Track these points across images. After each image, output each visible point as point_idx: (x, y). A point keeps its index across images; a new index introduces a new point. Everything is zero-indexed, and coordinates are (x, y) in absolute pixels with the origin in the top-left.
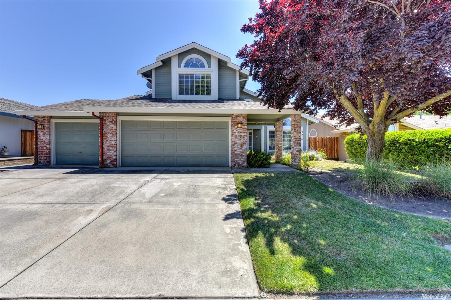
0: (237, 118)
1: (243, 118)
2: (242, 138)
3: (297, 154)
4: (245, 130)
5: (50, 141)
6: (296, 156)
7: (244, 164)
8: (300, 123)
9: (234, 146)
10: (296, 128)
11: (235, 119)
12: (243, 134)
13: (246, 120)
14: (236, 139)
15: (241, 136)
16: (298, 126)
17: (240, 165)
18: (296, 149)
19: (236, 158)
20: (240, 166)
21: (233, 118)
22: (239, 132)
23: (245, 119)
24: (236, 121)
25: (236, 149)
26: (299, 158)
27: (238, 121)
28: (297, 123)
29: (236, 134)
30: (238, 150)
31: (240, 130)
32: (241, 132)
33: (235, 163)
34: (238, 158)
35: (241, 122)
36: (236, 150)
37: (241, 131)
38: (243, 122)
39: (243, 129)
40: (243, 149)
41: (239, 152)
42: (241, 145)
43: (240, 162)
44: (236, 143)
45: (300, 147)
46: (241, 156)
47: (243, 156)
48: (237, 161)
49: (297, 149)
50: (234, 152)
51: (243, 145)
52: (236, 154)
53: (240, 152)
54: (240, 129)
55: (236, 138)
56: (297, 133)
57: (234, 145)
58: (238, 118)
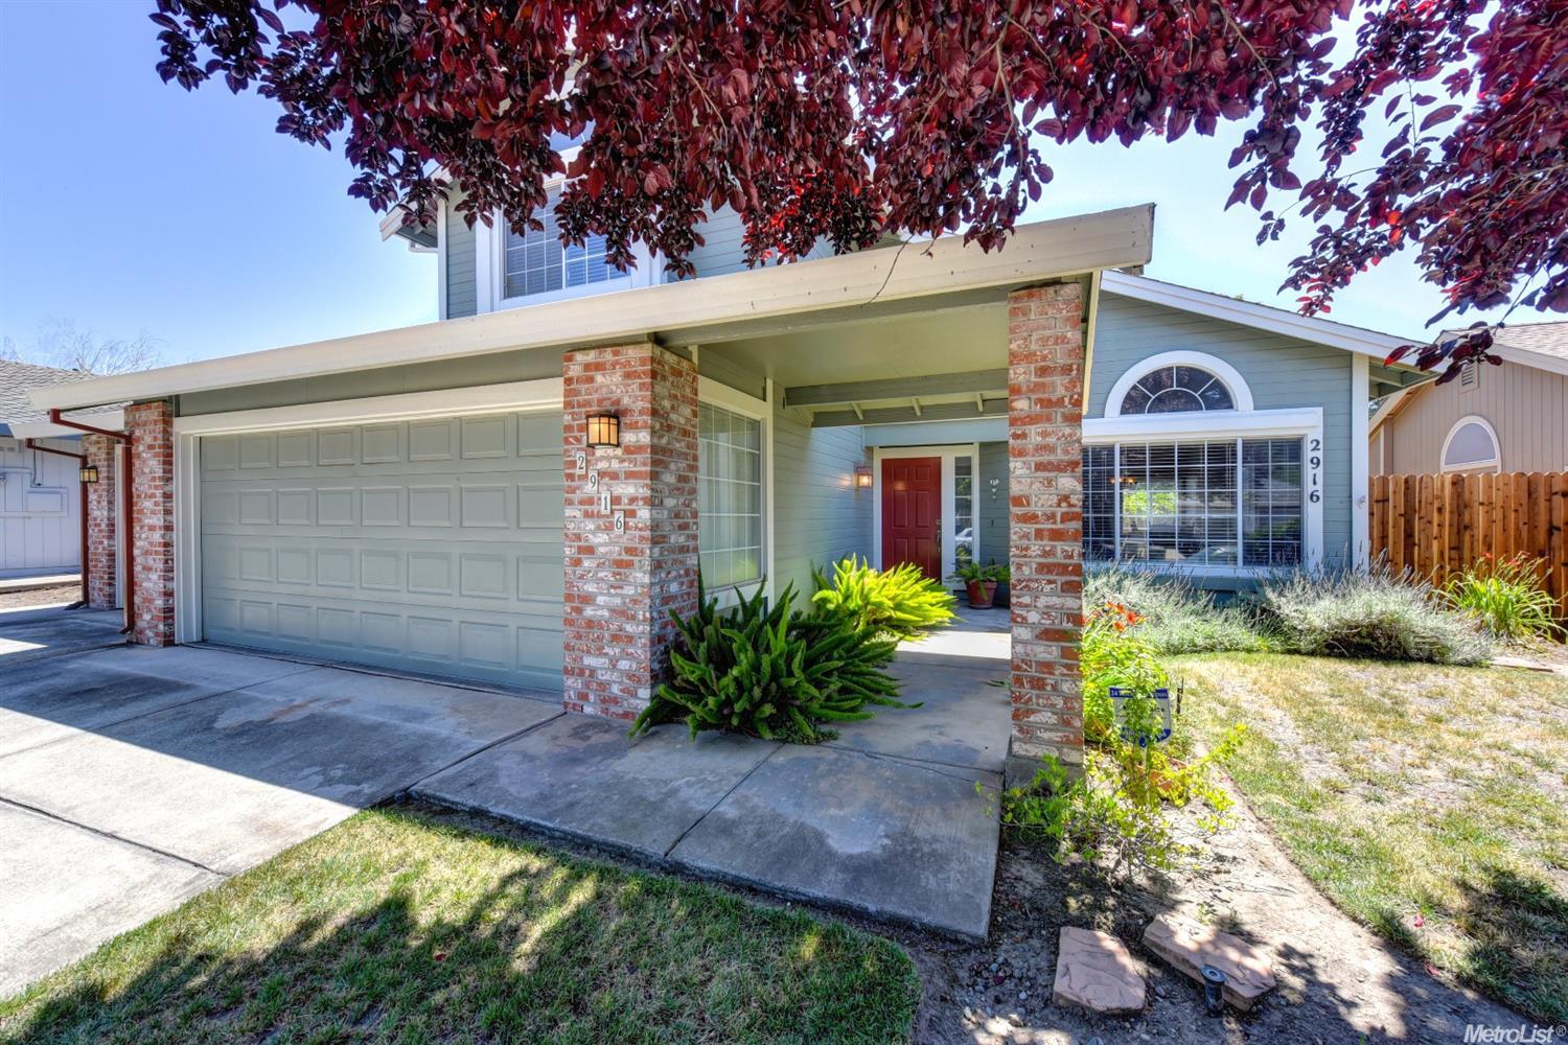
0: (591, 380)
1: (628, 375)
2: (618, 515)
3: (1048, 666)
4: (639, 457)
5: (113, 525)
6: (1038, 684)
7: (635, 695)
8: (1067, 370)
9: (579, 571)
10: (1032, 419)
11: (583, 387)
12: (627, 489)
13: (642, 386)
14: (590, 525)
15: (616, 500)
16: (1047, 403)
17: (615, 701)
18: (1033, 617)
19: (588, 652)
20: (613, 709)
21: (568, 381)
22: (602, 474)
23: (635, 384)
24: (588, 403)
25: (590, 588)
26: (1067, 699)
27: (600, 402)
28: (1043, 371)
29: (589, 489)
30: (600, 600)
31: (608, 459)
32: (614, 476)
33: (587, 685)
34: (600, 653)
35: (618, 402)
36: (588, 599)
37: (615, 465)
38: (626, 401)
39: (628, 450)
40: (629, 591)
41: (606, 613)
42: (619, 564)
43: (609, 683)
44: (590, 550)
45: (1070, 602)
46: (615, 638)
47: (630, 639)
48: (593, 672)
49: (1046, 614)
50: (579, 611)
51: (630, 564)
52: (590, 623)
53: (612, 611)
54: (610, 451)
55: (587, 515)
56: (1040, 467)
57: (577, 563)
58: (599, 378)
